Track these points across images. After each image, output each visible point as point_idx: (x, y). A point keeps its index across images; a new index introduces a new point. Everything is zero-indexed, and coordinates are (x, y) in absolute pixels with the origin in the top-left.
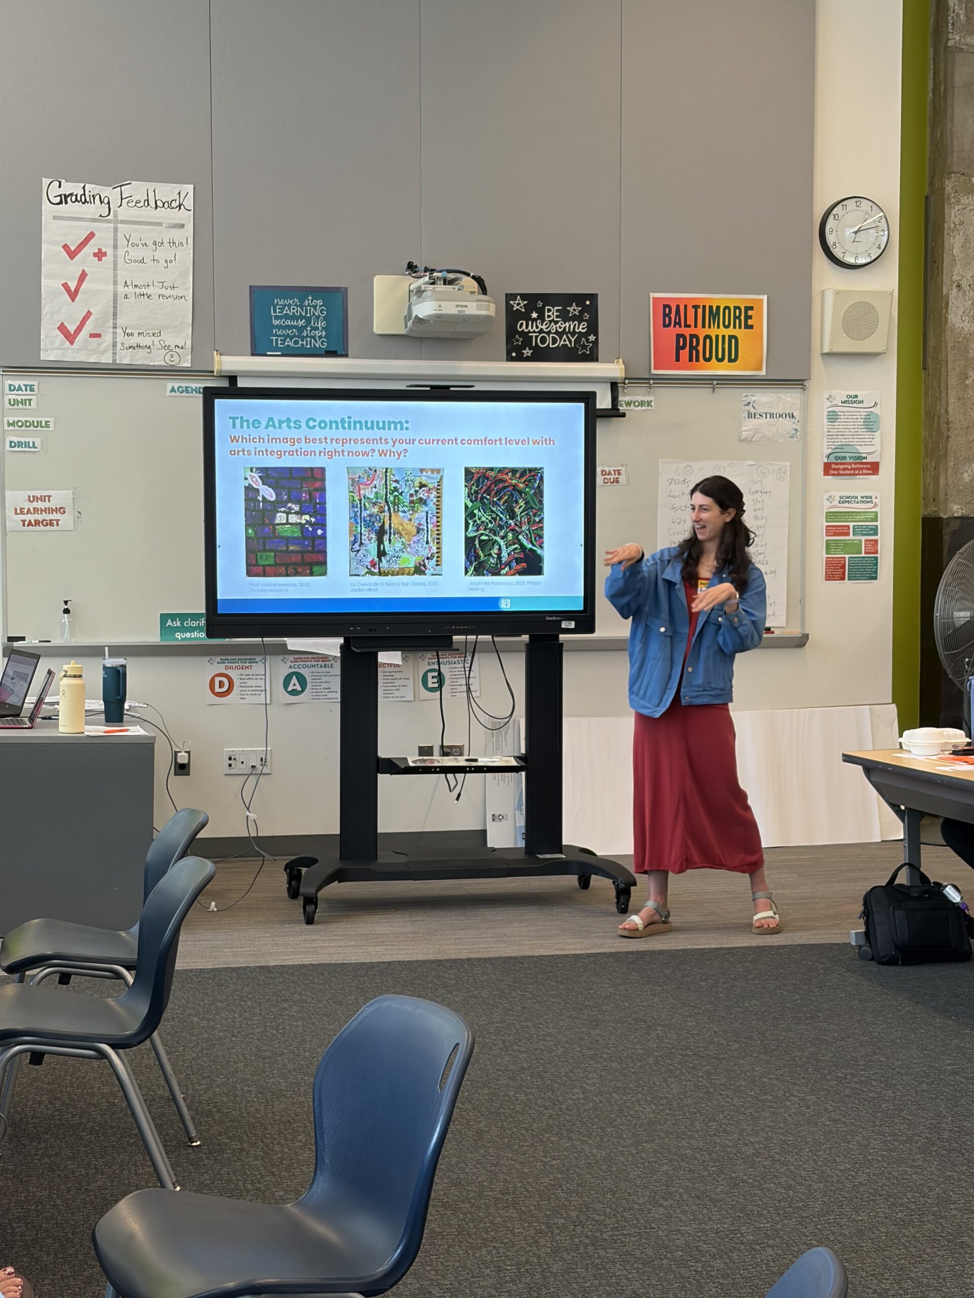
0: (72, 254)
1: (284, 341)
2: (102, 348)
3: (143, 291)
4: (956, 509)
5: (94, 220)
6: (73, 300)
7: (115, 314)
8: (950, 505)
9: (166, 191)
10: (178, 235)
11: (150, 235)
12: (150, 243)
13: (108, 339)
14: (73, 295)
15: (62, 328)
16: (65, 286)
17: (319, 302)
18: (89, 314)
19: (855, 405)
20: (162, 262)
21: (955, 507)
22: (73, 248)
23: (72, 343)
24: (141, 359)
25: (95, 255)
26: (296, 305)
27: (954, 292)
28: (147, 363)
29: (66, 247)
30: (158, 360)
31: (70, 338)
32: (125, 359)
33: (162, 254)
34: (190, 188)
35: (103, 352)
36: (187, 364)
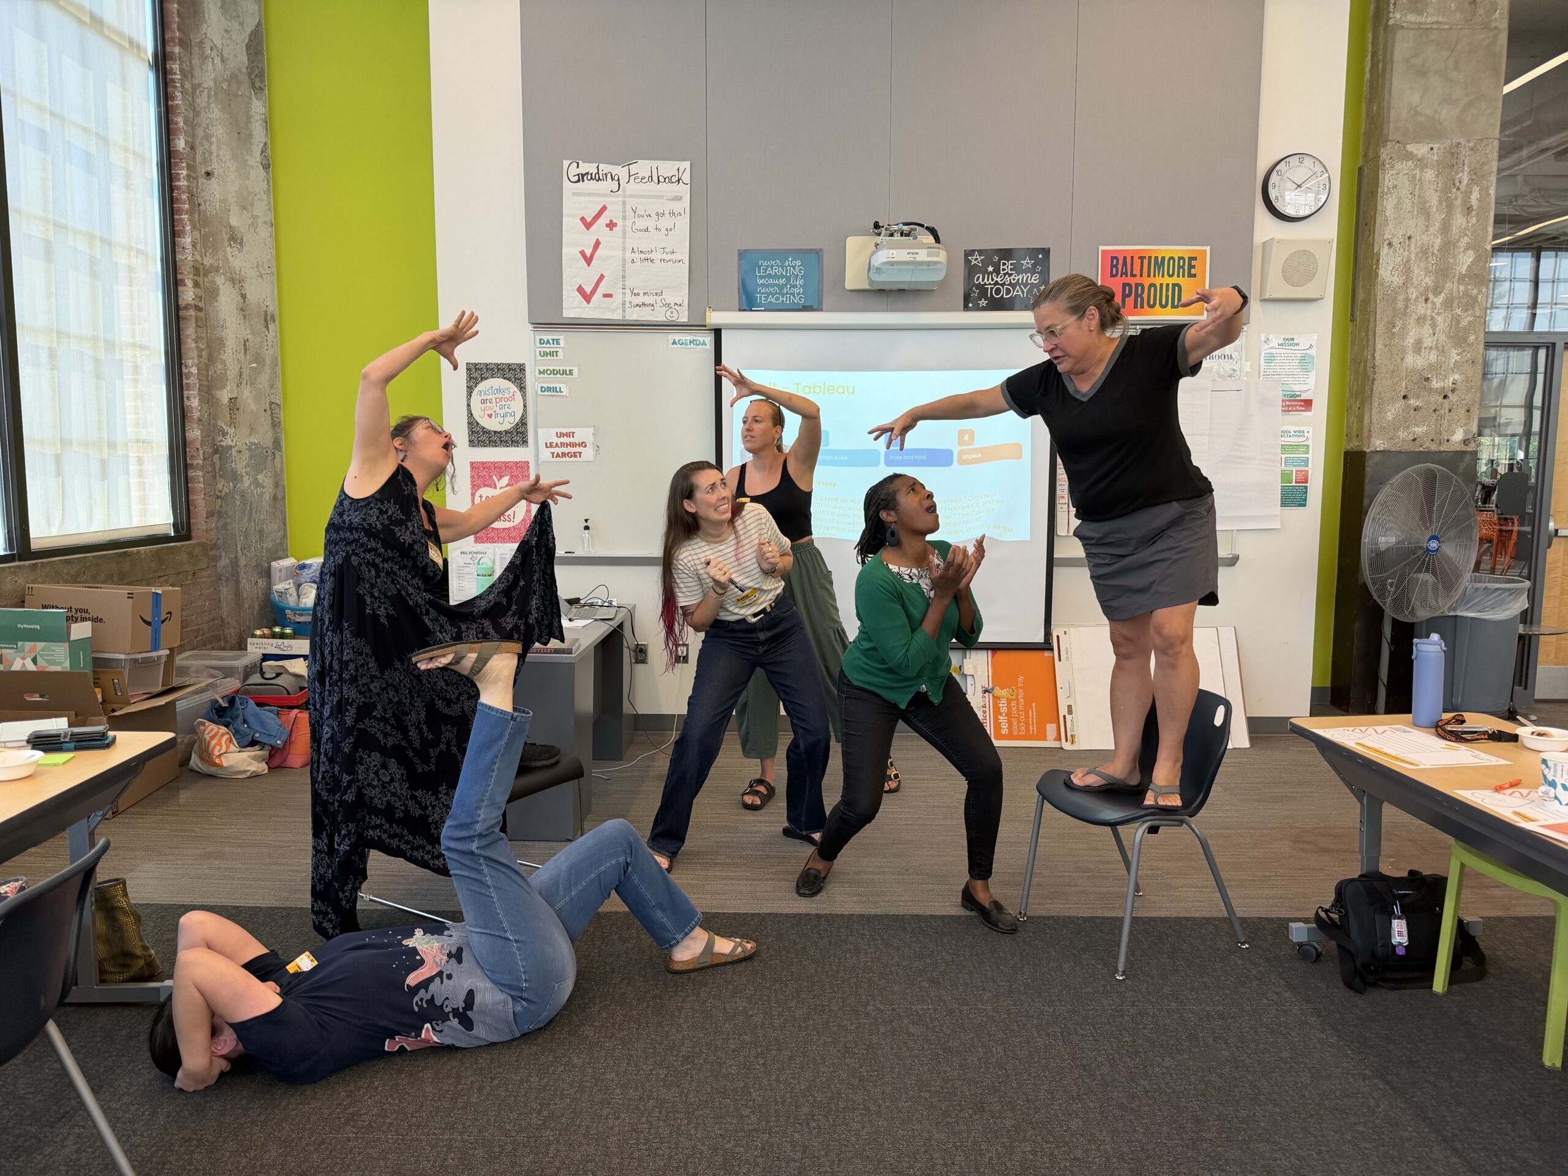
0: (588, 225)
1: (767, 298)
2: (613, 306)
3: (647, 256)
4: (1379, 443)
5: (605, 195)
6: (589, 265)
7: (624, 277)
8: (1373, 440)
9: (668, 168)
10: (677, 207)
11: (654, 207)
12: (653, 215)
13: (618, 298)
14: (589, 260)
15: (580, 290)
16: (583, 253)
17: (798, 263)
18: (602, 277)
19: (1291, 347)
20: (664, 231)
21: (1378, 442)
22: (589, 220)
23: (588, 302)
24: (645, 315)
25: (607, 225)
26: (778, 266)
27: (1385, 250)
28: (651, 319)
29: (583, 219)
30: (659, 316)
31: (587, 297)
32: (633, 315)
33: (664, 223)
34: (686, 165)
35: (614, 311)
36: (684, 319)
